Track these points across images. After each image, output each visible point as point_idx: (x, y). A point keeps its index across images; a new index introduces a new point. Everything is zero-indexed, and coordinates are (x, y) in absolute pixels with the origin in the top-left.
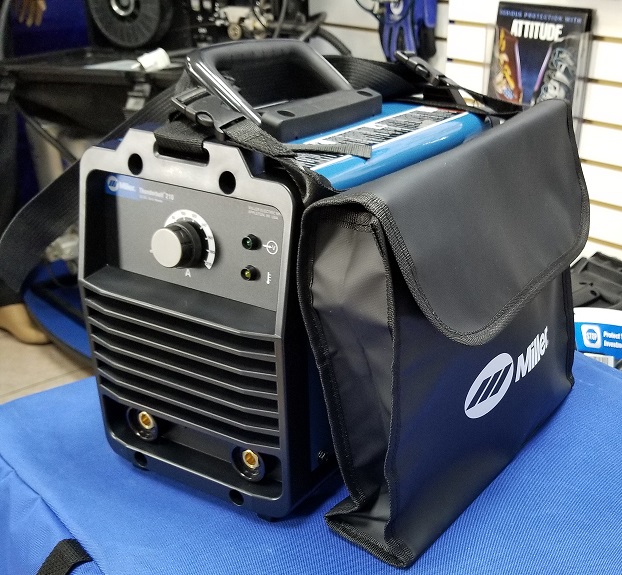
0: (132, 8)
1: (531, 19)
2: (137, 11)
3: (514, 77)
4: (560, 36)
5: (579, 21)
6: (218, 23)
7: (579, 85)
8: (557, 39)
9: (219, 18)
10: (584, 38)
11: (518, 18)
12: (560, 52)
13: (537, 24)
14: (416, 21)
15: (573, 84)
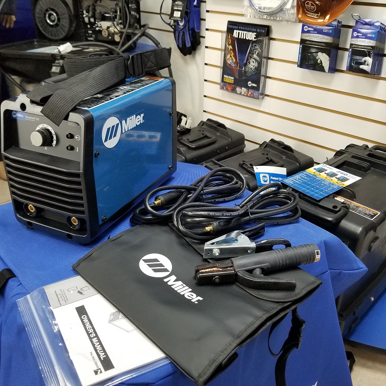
0: (56, 21)
1: (242, 30)
2: (59, 23)
3: (235, 56)
4: (255, 38)
5: (263, 31)
6: (97, 29)
7: (264, 60)
8: (254, 40)
9: (97, 26)
10: (266, 39)
11: (236, 29)
12: (255, 45)
13: (245, 32)
14: (190, 29)
15: (261, 60)
